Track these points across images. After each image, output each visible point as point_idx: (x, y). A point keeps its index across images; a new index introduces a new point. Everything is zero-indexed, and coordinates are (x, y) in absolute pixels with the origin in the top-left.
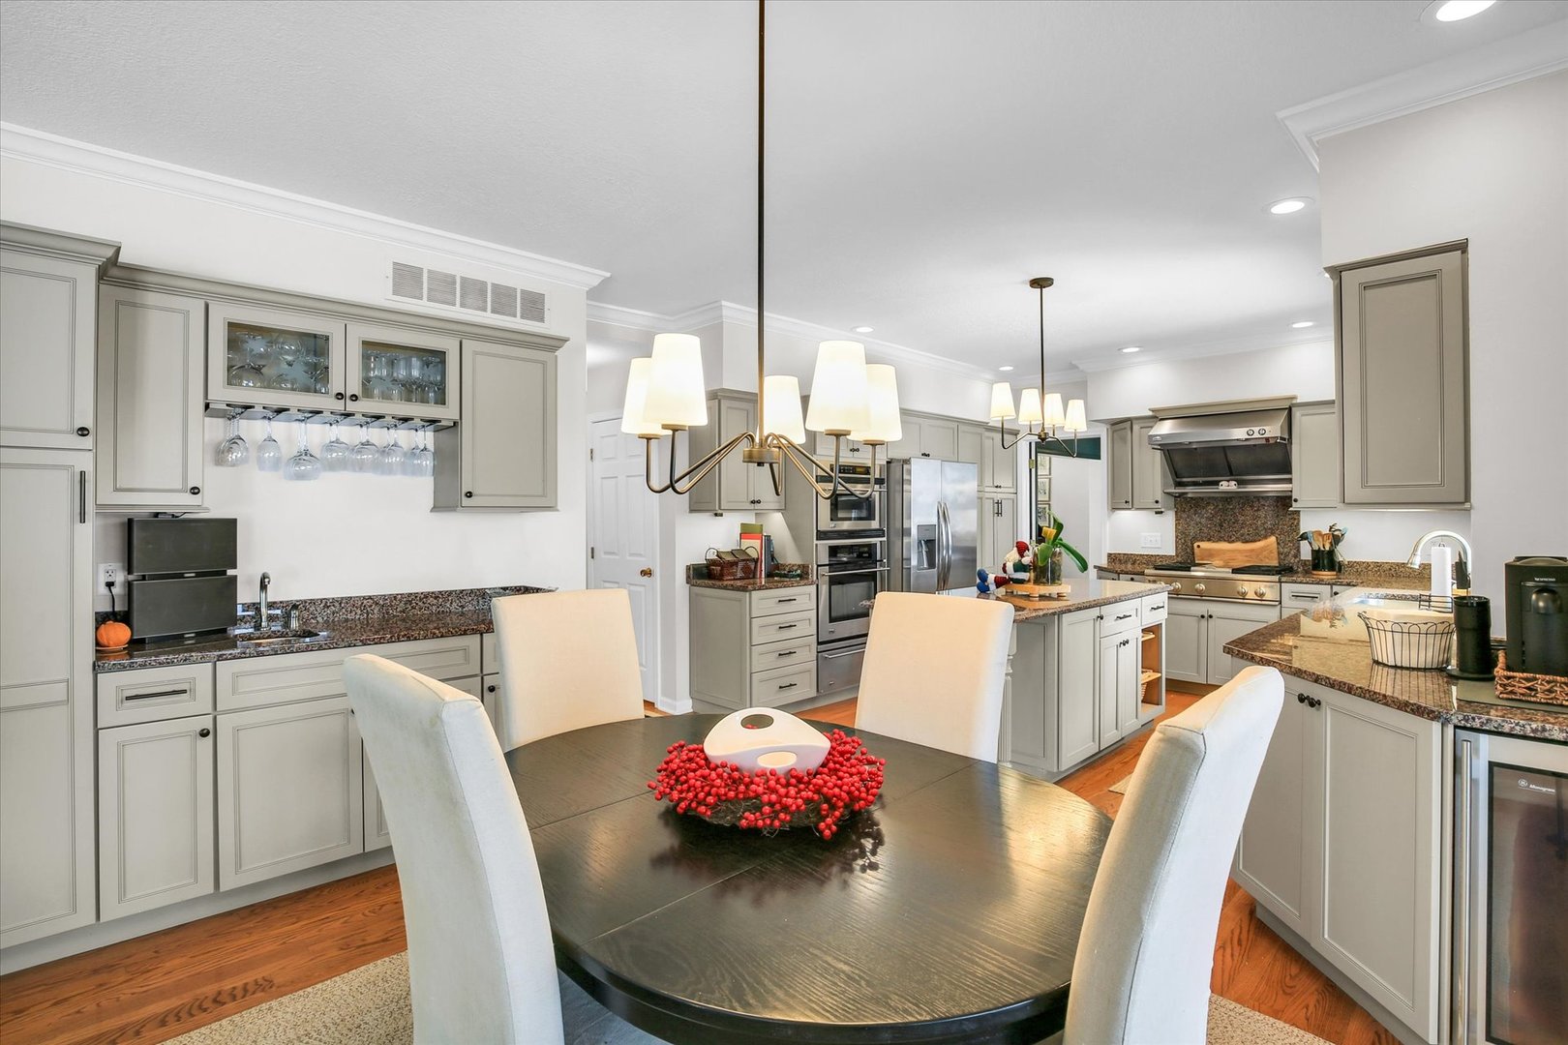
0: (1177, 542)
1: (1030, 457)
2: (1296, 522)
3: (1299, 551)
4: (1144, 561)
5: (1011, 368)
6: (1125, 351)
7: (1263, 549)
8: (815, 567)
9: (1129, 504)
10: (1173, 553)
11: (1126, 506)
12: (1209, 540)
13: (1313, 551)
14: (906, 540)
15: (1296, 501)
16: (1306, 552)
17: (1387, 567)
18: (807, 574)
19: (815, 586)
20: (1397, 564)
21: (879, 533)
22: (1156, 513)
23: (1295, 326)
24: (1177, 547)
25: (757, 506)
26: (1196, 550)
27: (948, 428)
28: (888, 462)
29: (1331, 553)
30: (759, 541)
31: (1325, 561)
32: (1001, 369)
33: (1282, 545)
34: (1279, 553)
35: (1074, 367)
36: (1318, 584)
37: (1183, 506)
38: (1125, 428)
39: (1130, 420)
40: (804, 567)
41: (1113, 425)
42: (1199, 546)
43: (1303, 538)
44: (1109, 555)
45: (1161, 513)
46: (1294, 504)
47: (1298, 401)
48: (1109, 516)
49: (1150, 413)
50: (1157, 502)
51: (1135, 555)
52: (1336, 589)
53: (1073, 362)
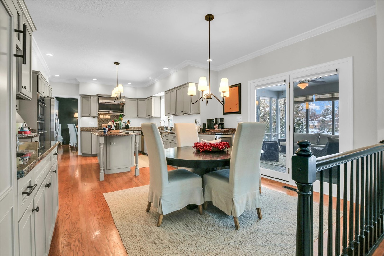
2: (122, 119)
4: (90, 129)
5: (59, 76)
6: (93, 79)
8: (37, 130)
10: (97, 127)
11: (89, 116)
12: (105, 124)
13: (126, 125)
16: (124, 125)
17: (135, 128)
20: (137, 127)
21: (44, 120)
23: (128, 83)
24: (98, 125)
31: (127, 127)
32: (55, 75)
35: (76, 80)
38: (88, 97)
39: (90, 96)
41: (82, 96)
42: (103, 125)
43: (124, 123)
44: (81, 128)
45: (95, 118)
46: (124, 116)
47: (126, 97)
48: (81, 118)
49: (96, 95)
50: (97, 115)
51: (88, 128)
52: (134, 131)
53: (77, 79)
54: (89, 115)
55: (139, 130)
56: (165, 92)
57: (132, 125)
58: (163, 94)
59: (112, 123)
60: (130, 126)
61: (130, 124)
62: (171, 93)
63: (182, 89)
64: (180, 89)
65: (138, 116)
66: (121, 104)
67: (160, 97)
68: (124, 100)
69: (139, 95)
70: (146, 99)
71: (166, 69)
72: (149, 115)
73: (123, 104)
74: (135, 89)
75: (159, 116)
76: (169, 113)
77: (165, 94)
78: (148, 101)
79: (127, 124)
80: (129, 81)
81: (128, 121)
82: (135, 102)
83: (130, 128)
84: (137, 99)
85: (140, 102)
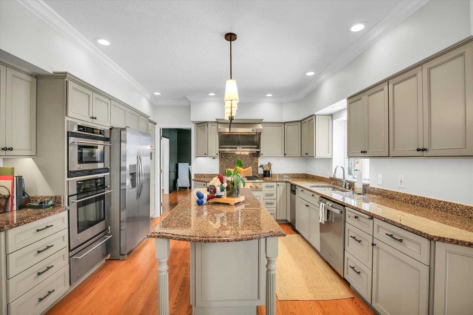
0: (220, 169)
1: (160, 135)
2: (257, 161)
3: (258, 170)
4: (208, 176)
5: (160, 94)
6: (210, 94)
7: (248, 170)
8: (66, 197)
9: (206, 155)
10: (218, 173)
11: (205, 156)
12: (231, 168)
13: (264, 171)
14: (122, 173)
15: (262, 154)
16: (261, 171)
18: (60, 203)
19: (67, 211)
21: (106, 170)
22: (213, 158)
23: (267, 95)
24: (220, 171)
25: (9, 153)
26: (227, 171)
27: (136, 116)
28: (110, 129)
29: (269, 171)
30: (10, 182)
31: (267, 174)
33: (253, 169)
34: (253, 172)
35: (185, 98)
36: (273, 182)
37: (223, 156)
38: (204, 126)
39: (206, 123)
40: (56, 197)
41: (196, 124)
42: (227, 170)
43: (261, 166)
44: (195, 175)
45: (214, 158)
46: (261, 156)
47: (264, 121)
48: (195, 160)
49: (215, 120)
50: (217, 154)
51: (205, 174)
52: (278, 183)
53: (186, 96)
54: (205, 154)
55: (287, 182)
56: (349, 98)
57: (275, 170)
58: (343, 104)
59: (218, 180)
60: (271, 171)
61: (270, 169)
62: (370, 97)
63: (425, 70)
64: (415, 75)
65: (285, 154)
66: (255, 134)
67: (331, 115)
68: (260, 127)
69: (288, 115)
70: (301, 121)
71: (357, 28)
72: (306, 154)
73: (258, 134)
74: (281, 104)
75: (329, 156)
76: (364, 152)
77: (349, 104)
78: (304, 126)
79: (266, 168)
80: (269, 91)
81: (267, 164)
82: (279, 130)
83: (271, 176)
84: (284, 123)
85: (290, 128)
